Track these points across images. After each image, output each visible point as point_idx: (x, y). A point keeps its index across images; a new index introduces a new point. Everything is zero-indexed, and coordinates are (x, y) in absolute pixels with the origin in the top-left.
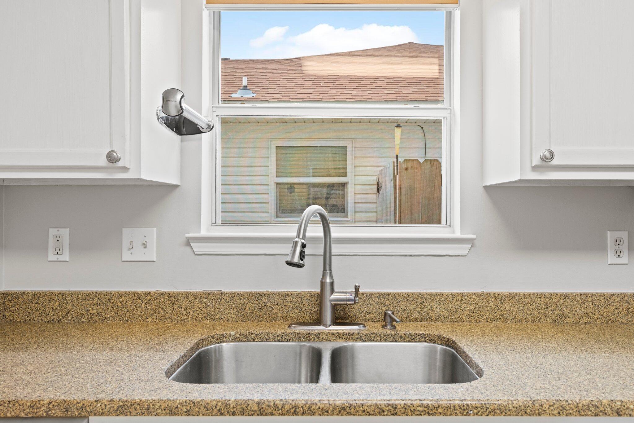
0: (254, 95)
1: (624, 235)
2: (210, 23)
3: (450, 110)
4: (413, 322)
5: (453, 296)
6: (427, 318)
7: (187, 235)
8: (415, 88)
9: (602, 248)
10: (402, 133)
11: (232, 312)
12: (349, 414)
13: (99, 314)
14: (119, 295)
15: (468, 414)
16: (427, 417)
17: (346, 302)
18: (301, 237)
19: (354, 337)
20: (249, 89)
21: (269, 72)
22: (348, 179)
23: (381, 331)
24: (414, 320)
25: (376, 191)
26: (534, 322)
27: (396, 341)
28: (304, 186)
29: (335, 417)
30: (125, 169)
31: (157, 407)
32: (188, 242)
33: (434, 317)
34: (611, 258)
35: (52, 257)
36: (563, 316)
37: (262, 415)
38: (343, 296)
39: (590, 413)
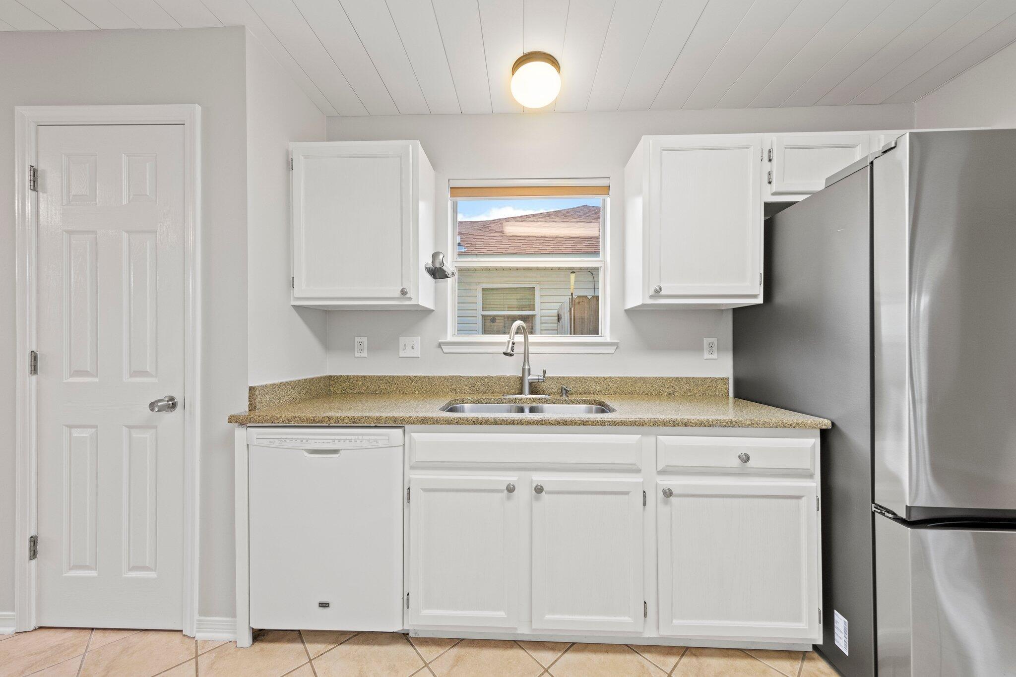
0: (466, 250)
1: (715, 341)
3: (604, 261)
4: (580, 394)
5: (605, 379)
6: (588, 392)
7: (440, 341)
8: (587, 243)
9: (699, 349)
10: (576, 277)
11: (467, 388)
12: (542, 424)
13: (386, 389)
14: (399, 377)
15: (604, 425)
16: (582, 426)
17: (537, 381)
18: (512, 338)
19: (543, 401)
20: (462, 246)
21: (475, 231)
22: (537, 312)
23: (559, 398)
25: (557, 321)
26: (656, 395)
27: (569, 404)
28: (502, 318)
29: (534, 426)
30: (410, 299)
31: (441, 420)
32: (440, 345)
33: (592, 392)
34: (707, 355)
35: (357, 355)
36: (674, 391)
37: (496, 424)
38: (536, 377)
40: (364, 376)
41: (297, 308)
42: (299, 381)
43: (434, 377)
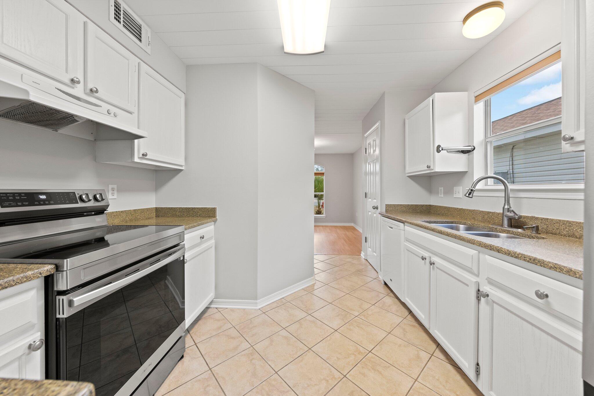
2: (484, 106)
4: (563, 236)
14: (451, 208)
17: (517, 218)
24: (564, 235)
35: (439, 196)
39: (489, 248)
40: (440, 206)
41: (409, 177)
42: (408, 205)
43: (465, 209)
